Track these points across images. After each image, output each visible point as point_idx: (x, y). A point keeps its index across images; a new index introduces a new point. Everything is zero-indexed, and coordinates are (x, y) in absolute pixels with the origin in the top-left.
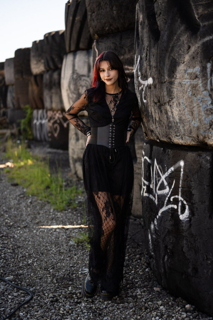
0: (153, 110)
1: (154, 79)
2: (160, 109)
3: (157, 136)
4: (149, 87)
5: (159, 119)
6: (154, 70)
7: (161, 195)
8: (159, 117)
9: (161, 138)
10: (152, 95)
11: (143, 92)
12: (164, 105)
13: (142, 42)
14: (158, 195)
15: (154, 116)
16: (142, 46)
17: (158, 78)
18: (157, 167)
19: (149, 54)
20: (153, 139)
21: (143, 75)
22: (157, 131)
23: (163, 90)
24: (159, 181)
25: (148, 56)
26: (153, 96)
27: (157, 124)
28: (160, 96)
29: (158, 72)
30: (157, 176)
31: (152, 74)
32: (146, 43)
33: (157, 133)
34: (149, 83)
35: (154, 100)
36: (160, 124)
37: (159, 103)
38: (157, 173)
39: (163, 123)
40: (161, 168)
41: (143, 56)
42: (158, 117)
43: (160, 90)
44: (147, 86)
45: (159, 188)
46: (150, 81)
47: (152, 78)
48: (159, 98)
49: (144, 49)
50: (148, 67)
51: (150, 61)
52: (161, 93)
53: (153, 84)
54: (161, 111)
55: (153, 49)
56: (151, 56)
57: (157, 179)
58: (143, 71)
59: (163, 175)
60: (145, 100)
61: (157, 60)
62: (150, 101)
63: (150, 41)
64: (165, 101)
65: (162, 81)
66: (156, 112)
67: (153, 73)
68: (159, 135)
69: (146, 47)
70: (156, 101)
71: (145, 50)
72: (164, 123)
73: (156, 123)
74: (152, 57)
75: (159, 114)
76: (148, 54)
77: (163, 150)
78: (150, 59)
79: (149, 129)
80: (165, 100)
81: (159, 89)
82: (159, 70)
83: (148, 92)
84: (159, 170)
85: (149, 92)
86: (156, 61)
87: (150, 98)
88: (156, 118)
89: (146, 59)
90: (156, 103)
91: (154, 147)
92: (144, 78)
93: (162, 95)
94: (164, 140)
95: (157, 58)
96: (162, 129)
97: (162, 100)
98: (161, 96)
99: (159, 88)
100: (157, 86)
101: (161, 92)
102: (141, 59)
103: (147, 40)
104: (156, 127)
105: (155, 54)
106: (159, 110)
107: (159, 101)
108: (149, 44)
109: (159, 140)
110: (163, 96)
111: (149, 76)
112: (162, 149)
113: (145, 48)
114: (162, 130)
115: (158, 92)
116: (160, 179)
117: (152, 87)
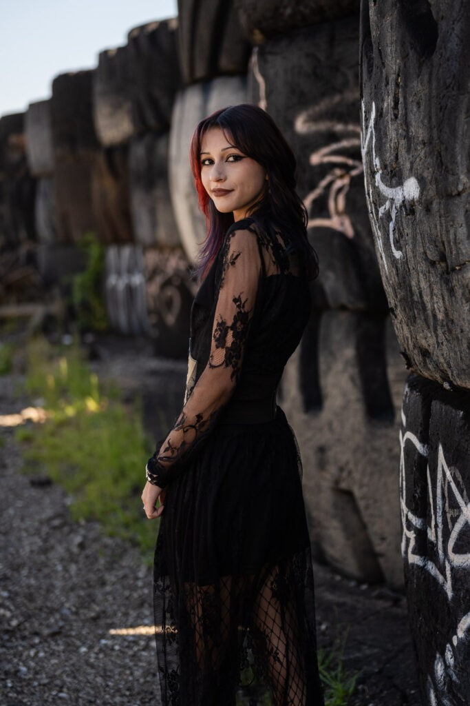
0: (423, 285)
1: (421, 181)
2: (447, 282)
3: (442, 371)
4: (408, 208)
5: (447, 314)
6: (422, 154)
7: (464, 569)
8: (446, 309)
9: (455, 380)
10: (419, 237)
11: (391, 225)
12: (460, 270)
13: (381, 58)
14: (452, 569)
15: (429, 306)
16: (382, 72)
17: (437, 181)
18: (448, 473)
19: (405, 98)
20: (430, 378)
21: (389, 169)
22: (443, 355)
23: (453, 221)
24: (454, 520)
25: (400, 106)
26: (423, 238)
27: (440, 332)
28: (444, 239)
29: (435, 158)
30: (447, 505)
31: (415, 166)
32: (393, 64)
33: (442, 360)
34: (407, 197)
35: (425, 253)
36: (450, 331)
37: (443, 265)
38: (446, 495)
39: (459, 331)
40: (460, 479)
41: (385, 105)
42: (442, 309)
43: (443, 222)
44: (401, 207)
45: (456, 544)
46: (411, 189)
47: (417, 178)
48: (442, 248)
49: (387, 84)
50: (403, 142)
51: (407, 124)
52: (448, 232)
53: (420, 201)
54: (451, 291)
55: (415, 84)
56: (410, 107)
57: (449, 516)
58: (388, 155)
59: (466, 504)
60: (397, 250)
61: (430, 118)
62: (415, 257)
63: (405, 57)
64: (461, 258)
65: (449, 189)
66: (435, 291)
67: (418, 166)
68: (450, 367)
69: (392, 77)
70: (432, 255)
71: (391, 87)
72: (462, 331)
73: (435, 330)
74: (415, 109)
75: (443, 299)
76: (401, 100)
77: (462, 418)
78: (406, 115)
79: (414, 346)
80: (462, 254)
81: (440, 217)
82: (439, 153)
83: (405, 225)
84: (453, 485)
85: (408, 225)
86: (426, 121)
87: (414, 246)
88: (437, 311)
89: (396, 116)
90: (433, 264)
91: (436, 406)
92: (392, 177)
93: (452, 237)
94: (464, 385)
95: (430, 111)
96: (457, 349)
97: (451, 253)
98: (449, 242)
99: (442, 212)
100: (435, 206)
101: (446, 227)
102: (380, 114)
103: (396, 50)
104: (438, 343)
105: (423, 97)
106: (444, 285)
107: (443, 258)
108: (402, 66)
109: (451, 383)
110: (455, 239)
111: (406, 172)
112: (462, 413)
113: (390, 79)
114: (456, 353)
115: (438, 226)
116: (458, 516)
117: (419, 208)
